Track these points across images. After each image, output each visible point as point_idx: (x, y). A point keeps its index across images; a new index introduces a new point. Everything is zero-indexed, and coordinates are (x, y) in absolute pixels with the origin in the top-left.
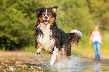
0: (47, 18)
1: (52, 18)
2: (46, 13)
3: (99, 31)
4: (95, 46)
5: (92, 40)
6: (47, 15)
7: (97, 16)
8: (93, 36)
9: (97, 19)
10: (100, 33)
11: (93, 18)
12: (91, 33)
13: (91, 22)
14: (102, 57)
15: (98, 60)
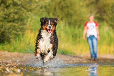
0: (51, 27)
1: (54, 27)
2: (49, 23)
3: (95, 22)
4: (90, 41)
5: (86, 34)
6: (50, 24)
7: (92, 3)
8: (88, 28)
9: (93, 6)
10: (96, 25)
11: (88, 6)
12: (86, 25)
13: (84, 10)
14: (98, 56)
15: (95, 60)
